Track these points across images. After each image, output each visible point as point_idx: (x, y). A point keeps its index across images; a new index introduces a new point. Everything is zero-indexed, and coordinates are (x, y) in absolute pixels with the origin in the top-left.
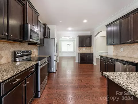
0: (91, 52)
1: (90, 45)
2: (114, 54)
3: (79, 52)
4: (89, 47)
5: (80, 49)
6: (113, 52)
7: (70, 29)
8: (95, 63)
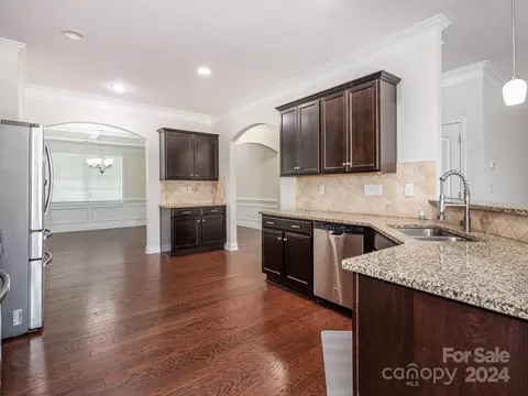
0: (218, 203)
1: (211, 173)
2: (301, 204)
3: (164, 204)
4: (209, 183)
5: (171, 191)
6: (298, 198)
7: (119, 87)
8: (232, 245)
